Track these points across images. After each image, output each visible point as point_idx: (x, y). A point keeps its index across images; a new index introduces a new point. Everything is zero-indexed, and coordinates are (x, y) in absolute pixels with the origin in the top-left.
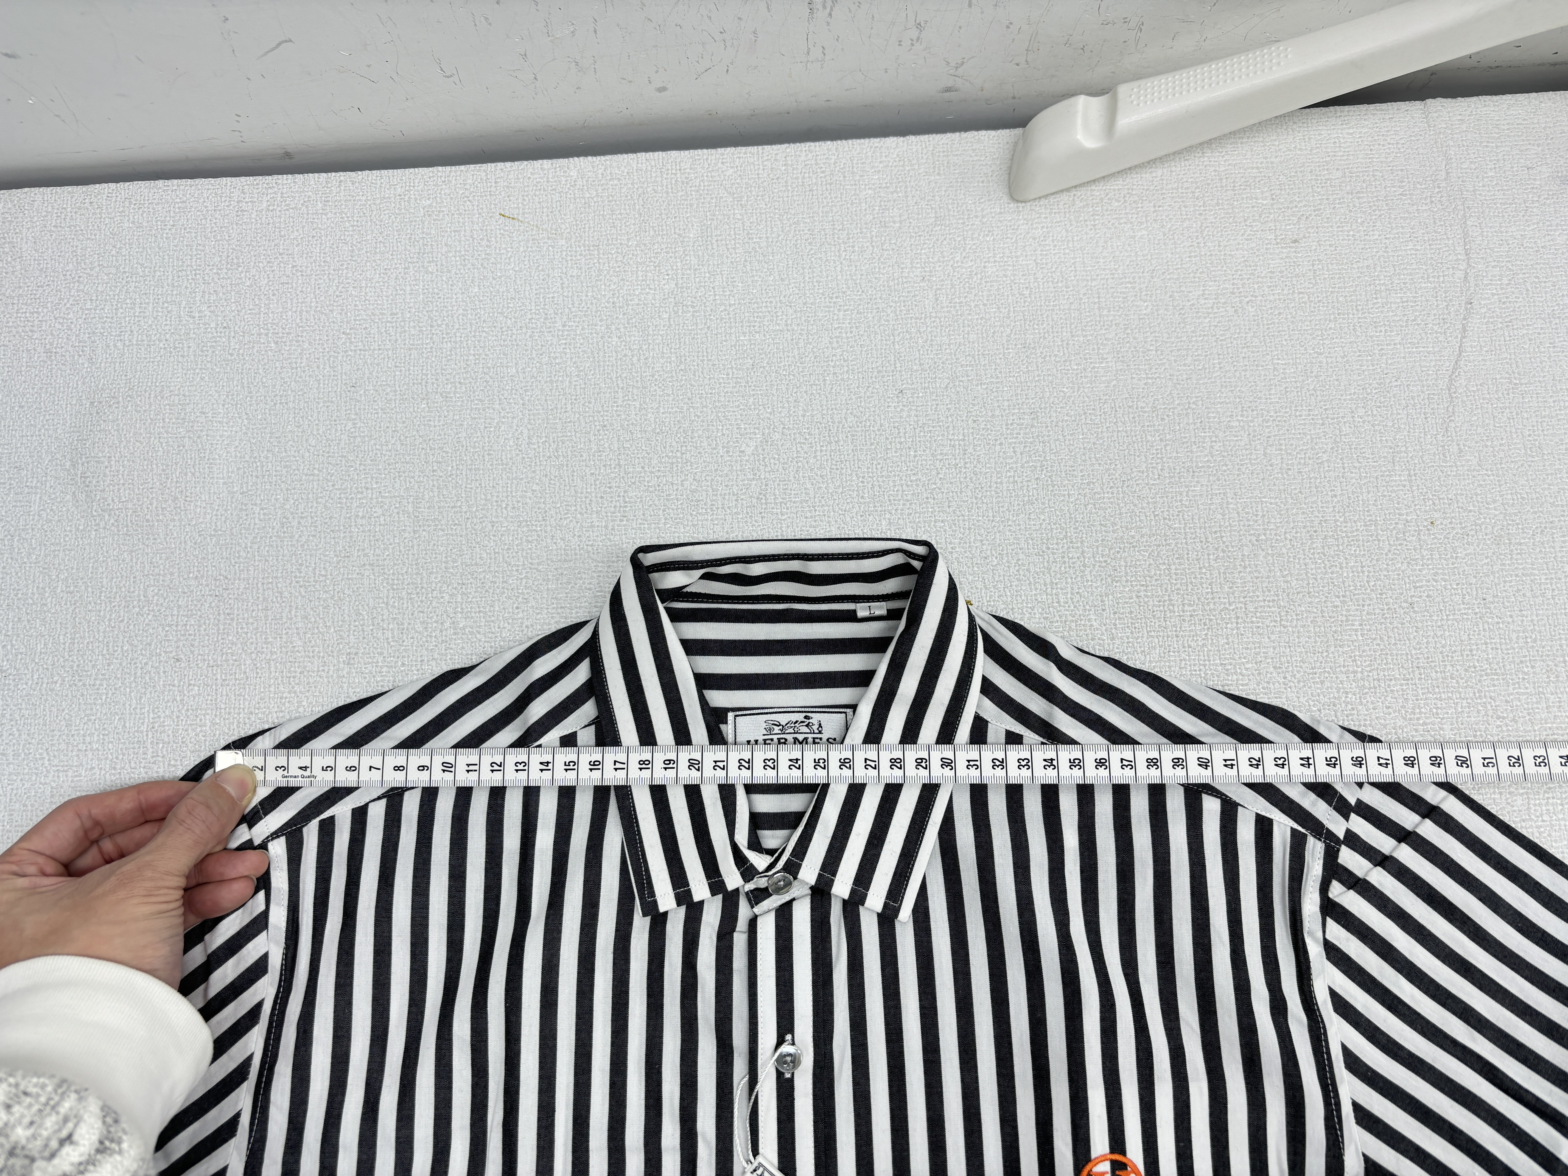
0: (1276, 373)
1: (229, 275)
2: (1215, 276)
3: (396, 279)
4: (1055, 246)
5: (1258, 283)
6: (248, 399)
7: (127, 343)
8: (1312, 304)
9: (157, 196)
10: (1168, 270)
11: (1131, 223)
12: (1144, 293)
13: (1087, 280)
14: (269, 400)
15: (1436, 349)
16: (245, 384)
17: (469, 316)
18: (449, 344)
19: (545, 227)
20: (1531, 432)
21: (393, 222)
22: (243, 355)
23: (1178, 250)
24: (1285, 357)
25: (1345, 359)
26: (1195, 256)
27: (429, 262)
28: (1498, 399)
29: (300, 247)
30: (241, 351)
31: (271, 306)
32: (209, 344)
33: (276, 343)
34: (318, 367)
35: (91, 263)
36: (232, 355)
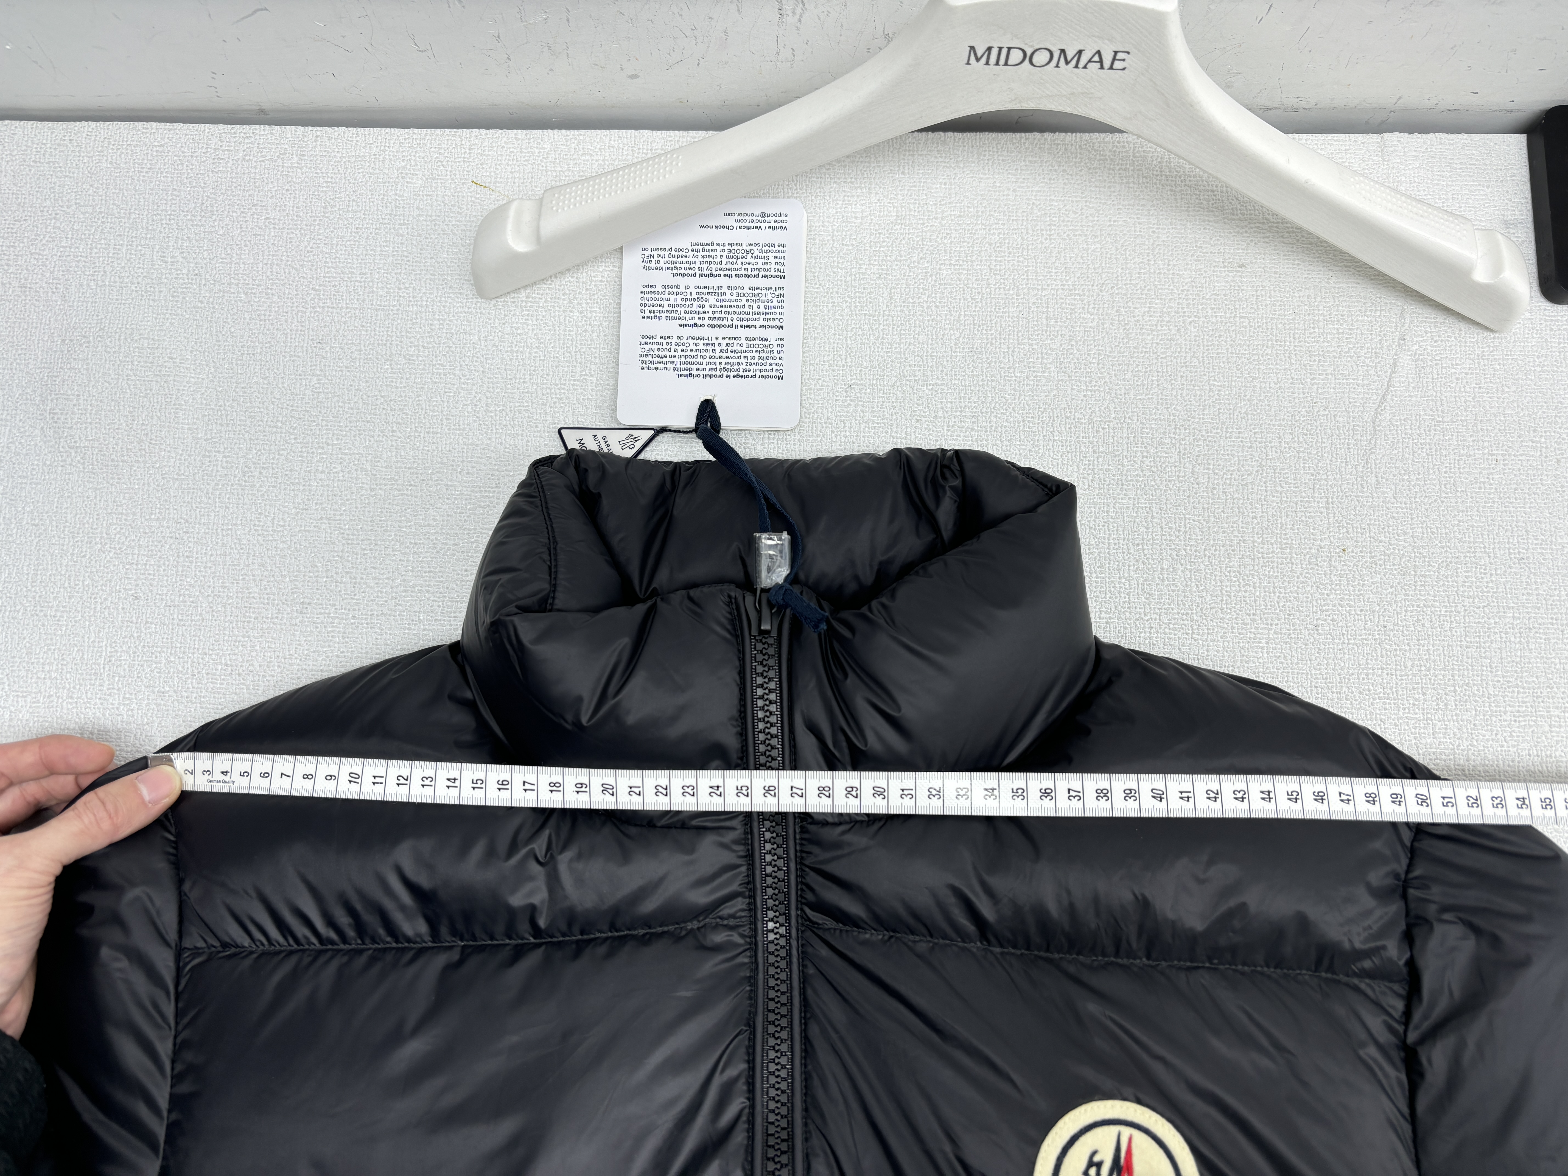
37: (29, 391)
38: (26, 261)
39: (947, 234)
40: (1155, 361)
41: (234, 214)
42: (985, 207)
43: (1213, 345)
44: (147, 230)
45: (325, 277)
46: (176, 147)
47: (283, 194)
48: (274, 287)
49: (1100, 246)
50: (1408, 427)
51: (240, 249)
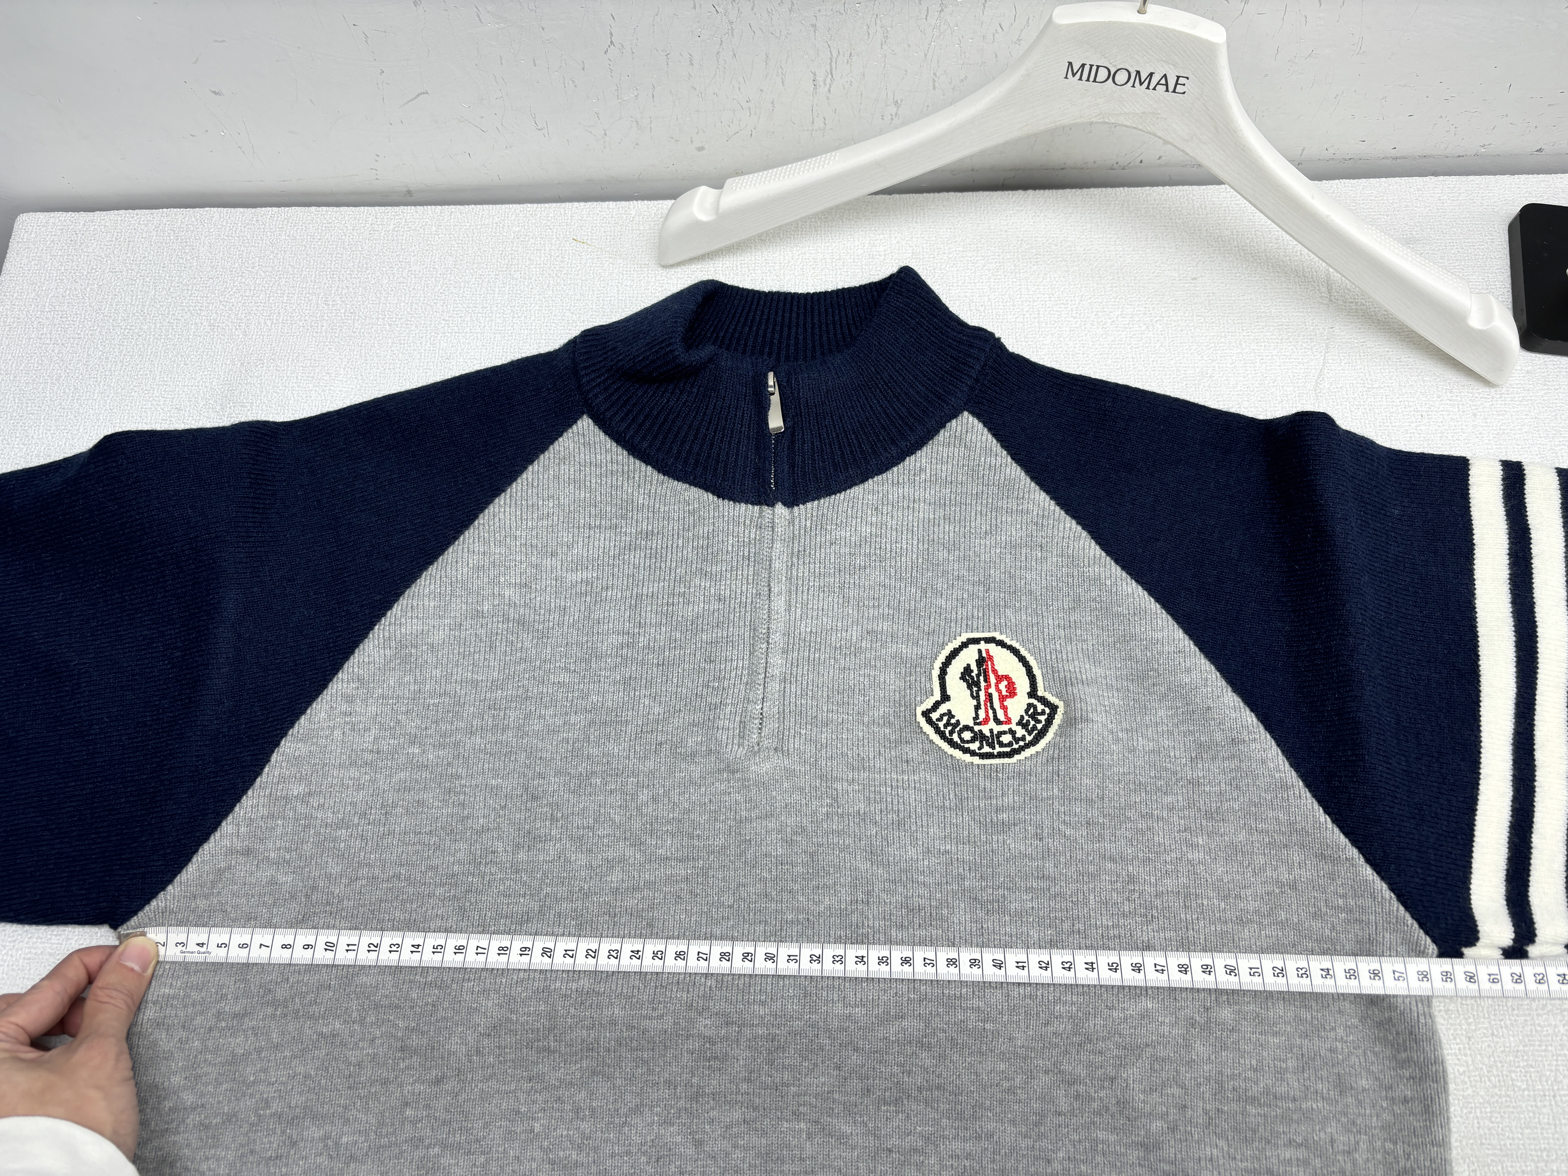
0: (1178, 373)
1: (359, 275)
2: (1131, 301)
3: (488, 282)
4: (1005, 276)
5: (1165, 307)
6: (364, 365)
7: (275, 321)
8: (1208, 325)
9: (309, 218)
10: (1094, 295)
11: (1066, 261)
12: (1075, 312)
13: (1030, 302)
14: (380, 366)
15: (1305, 361)
16: (363, 355)
17: (544, 311)
18: (526, 331)
19: (608, 249)
20: (1381, 424)
21: (489, 242)
22: (363, 333)
23: (1102, 282)
24: (1186, 362)
25: (1233, 365)
26: (1116, 287)
27: (515, 271)
28: (1355, 399)
29: (416, 257)
30: (362, 330)
31: (389, 298)
32: (338, 324)
33: (390, 325)
34: (421, 344)
35: (253, 263)
36: (354, 332)
37: (211, 401)
38: (216, 307)
39: (954, 264)
40: (1130, 350)
41: (384, 269)
42: (983, 244)
43: (1177, 337)
44: (315, 282)
45: (453, 311)
46: (341, 223)
47: (423, 253)
48: (413, 319)
49: (1077, 269)
50: (1345, 393)
51: (388, 293)
